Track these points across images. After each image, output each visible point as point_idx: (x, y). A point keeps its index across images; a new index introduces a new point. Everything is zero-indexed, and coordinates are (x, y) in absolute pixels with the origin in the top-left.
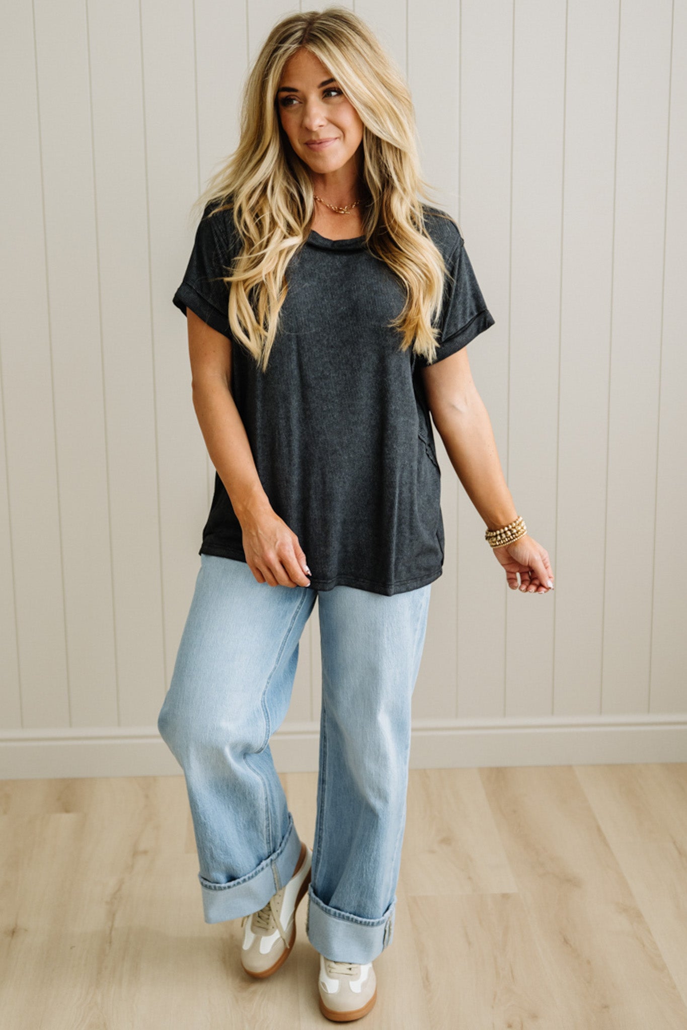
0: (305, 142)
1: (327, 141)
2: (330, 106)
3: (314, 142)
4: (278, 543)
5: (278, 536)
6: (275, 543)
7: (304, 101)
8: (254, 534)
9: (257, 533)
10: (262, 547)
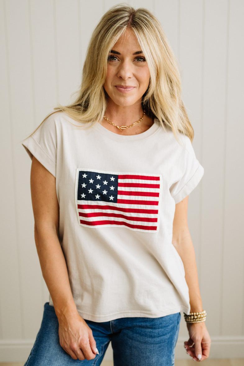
0: (115, 85)
1: (129, 87)
2: (137, 67)
3: (122, 87)
4: (80, 338)
5: (81, 333)
6: (79, 338)
7: (122, 60)
8: (66, 329)
9: (68, 329)
10: (70, 340)
